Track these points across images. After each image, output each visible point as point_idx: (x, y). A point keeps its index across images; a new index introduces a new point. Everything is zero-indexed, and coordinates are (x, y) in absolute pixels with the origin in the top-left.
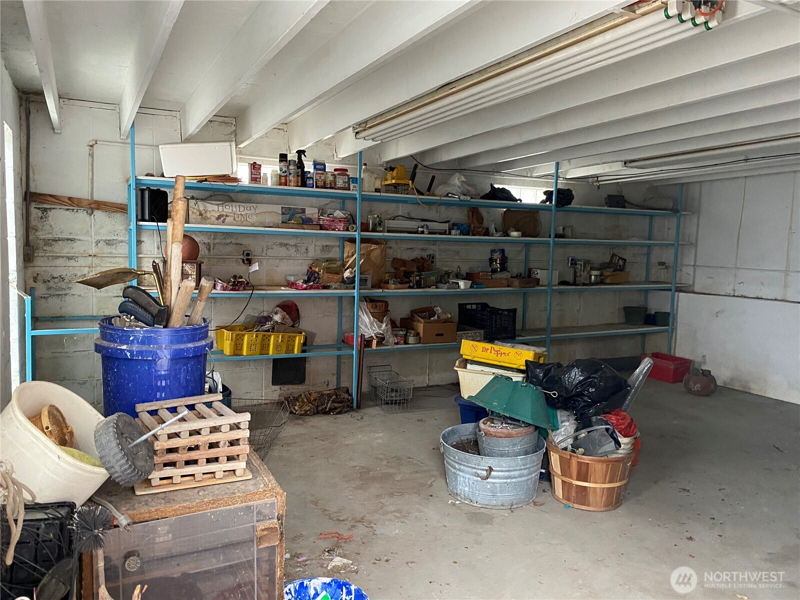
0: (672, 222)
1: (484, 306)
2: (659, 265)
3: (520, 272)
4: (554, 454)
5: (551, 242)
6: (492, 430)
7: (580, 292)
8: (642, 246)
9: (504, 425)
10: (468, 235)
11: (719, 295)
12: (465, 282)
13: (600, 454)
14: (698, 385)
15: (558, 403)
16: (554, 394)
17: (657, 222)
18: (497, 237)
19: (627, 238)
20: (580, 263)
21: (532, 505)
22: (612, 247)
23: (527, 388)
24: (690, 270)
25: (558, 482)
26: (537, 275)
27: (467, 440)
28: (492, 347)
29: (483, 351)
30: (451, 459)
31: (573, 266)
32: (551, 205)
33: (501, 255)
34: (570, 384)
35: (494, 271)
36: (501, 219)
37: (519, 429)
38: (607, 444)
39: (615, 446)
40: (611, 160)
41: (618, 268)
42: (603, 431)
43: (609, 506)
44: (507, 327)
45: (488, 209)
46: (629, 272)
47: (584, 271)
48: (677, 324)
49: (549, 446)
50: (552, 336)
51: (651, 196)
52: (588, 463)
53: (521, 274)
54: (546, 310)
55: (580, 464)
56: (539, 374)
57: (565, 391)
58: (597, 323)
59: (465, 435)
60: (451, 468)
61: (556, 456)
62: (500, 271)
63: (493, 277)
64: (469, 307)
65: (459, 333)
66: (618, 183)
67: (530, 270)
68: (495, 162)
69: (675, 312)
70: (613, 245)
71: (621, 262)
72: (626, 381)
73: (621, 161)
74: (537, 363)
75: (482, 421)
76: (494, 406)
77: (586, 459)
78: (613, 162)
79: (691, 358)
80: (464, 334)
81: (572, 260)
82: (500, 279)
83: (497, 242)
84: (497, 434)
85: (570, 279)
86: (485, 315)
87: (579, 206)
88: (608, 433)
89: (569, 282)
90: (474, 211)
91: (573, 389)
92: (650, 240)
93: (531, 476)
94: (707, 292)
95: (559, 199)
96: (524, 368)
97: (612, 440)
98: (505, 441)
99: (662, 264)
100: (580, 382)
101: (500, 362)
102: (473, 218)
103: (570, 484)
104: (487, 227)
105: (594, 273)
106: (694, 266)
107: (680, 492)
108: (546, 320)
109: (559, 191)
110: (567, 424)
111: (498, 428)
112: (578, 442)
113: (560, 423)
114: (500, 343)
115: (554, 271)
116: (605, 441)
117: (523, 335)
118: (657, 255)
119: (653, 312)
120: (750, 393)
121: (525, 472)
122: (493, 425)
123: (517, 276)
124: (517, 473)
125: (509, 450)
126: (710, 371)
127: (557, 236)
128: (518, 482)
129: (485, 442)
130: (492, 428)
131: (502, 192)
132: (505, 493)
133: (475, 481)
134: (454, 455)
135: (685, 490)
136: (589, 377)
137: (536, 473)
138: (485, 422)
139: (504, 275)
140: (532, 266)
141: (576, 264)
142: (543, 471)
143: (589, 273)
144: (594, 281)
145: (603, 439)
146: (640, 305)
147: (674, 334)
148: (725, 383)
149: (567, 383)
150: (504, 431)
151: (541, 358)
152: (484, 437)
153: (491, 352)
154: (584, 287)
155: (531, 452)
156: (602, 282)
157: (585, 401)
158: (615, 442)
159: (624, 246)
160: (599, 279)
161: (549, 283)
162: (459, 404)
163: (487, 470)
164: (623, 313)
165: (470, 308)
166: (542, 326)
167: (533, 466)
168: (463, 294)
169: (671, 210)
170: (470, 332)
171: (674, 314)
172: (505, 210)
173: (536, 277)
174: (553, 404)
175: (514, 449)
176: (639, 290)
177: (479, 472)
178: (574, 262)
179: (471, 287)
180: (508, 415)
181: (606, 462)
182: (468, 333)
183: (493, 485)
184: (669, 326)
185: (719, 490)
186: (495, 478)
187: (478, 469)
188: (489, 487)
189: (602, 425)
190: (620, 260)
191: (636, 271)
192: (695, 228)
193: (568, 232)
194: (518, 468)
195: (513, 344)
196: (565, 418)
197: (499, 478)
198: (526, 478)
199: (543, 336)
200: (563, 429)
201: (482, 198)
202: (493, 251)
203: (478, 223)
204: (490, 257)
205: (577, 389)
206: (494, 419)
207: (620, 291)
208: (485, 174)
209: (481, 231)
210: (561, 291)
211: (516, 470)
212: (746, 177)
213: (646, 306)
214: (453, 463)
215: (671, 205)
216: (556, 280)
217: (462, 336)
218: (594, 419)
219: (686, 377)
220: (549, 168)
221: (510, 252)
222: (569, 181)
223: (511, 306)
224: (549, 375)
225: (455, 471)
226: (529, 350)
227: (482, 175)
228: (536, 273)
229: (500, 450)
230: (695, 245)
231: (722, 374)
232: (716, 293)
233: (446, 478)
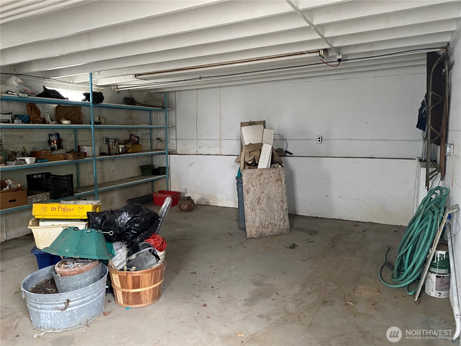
0: (162, 115)
1: (48, 175)
2: (157, 140)
3: (73, 148)
4: (115, 275)
5: (92, 127)
6: (66, 270)
7: (113, 159)
8: (147, 129)
9: (76, 264)
10: (29, 123)
11: (190, 155)
12: (30, 159)
13: (147, 267)
14: (186, 206)
15: (114, 238)
16: (111, 233)
17: (153, 114)
18: (53, 125)
19: (138, 124)
20: (112, 140)
21: (102, 315)
22: (130, 130)
23: (91, 233)
24: (174, 142)
25: (119, 294)
26: (84, 150)
27: (45, 280)
28: (59, 206)
29: (52, 210)
30: (33, 302)
31: (107, 143)
32: (89, 102)
33: (57, 138)
34: (122, 224)
35: (53, 149)
36: (54, 112)
37: (88, 265)
38: (151, 260)
39: (156, 260)
40: (126, 74)
41: (135, 143)
42: (147, 252)
43: (154, 299)
44: (67, 188)
45: (43, 105)
46: (141, 145)
47: (114, 146)
48: (170, 173)
49: (111, 270)
50: (98, 189)
51: (149, 99)
52: (139, 276)
53: (73, 150)
54: (93, 172)
55: (133, 278)
56: (98, 220)
57: (118, 230)
58: (126, 178)
59: (43, 277)
60: (34, 309)
61: (116, 276)
62: (57, 149)
63: (53, 153)
64: (35, 177)
65: (29, 197)
66: (129, 90)
67: (79, 147)
68: (45, 70)
69: (169, 166)
70: (130, 129)
71: (136, 139)
72: (157, 215)
73: (133, 75)
74: (95, 212)
75: (57, 264)
76: (67, 252)
77: (138, 273)
78: (128, 75)
79: (179, 191)
80: (34, 197)
81: (106, 139)
82: (58, 154)
83: (52, 128)
84: (71, 273)
85: (106, 151)
86: (49, 181)
87: (108, 104)
88: (151, 253)
89: (106, 153)
90: (32, 106)
91: (125, 226)
92: (151, 125)
93: (99, 296)
94: (184, 154)
95: (94, 98)
96: (86, 218)
97: (154, 256)
98: (77, 277)
99: (158, 139)
100: (128, 221)
101: (67, 216)
102: (32, 111)
103: (128, 293)
104: (44, 117)
105: (121, 146)
106: (176, 139)
107: (191, 275)
108: (94, 179)
109: (94, 94)
110: (121, 250)
111: (72, 267)
112: (131, 263)
113: (115, 251)
114: (64, 202)
115: (96, 147)
116: (149, 258)
117: (79, 192)
118: (156, 134)
119: (157, 167)
120: (210, 205)
121: (95, 294)
122: (66, 266)
123: (70, 151)
124: (89, 297)
125: (81, 283)
126: (191, 197)
127: (95, 123)
128: (91, 303)
129: (60, 282)
130: (66, 269)
131: (53, 92)
132: (81, 314)
133: (55, 314)
134: (36, 298)
135: (193, 273)
136: (134, 217)
137: (103, 292)
138: (60, 265)
139: (61, 151)
140: (80, 144)
141: (109, 141)
142: (107, 287)
143: (118, 146)
144: (122, 151)
145: (147, 257)
146: (149, 164)
147: (169, 179)
148: (197, 202)
149: (120, 224)
150: (76, 269)
151: (97, 209)
152: (60, 277)
153: (59, 210)
154: (116, 156)
155: (98, 278)
156: (126, 152)
157: (132, 233)
158: (156, 258)
159: (136, 129)
160: (124, 150)
161: (94, 155)
162: (36, 255)
163: (65, 303)
164: (140, 169)
165: (37, 177)
166: (91, 184)
167: (101, 288)
168: (30, 168)
169: (161, 107)
170: (39, 195)
171: (168, 168)
172: (56, 105)
173: (84, 152)
174: (109, 240)
175: (85, 280)
176: (148, 156)
177: (58, 306)
178: (107, 140)
179: (36, 162)
180: (79, 258)
181: (150, 272)
182: (37, 196)
183: (71, 312)
184: (166, 174)
185: (211, 267)
186: (72, 306)
187: (58, 304)
188: (68, 314)
189: (146, 248)
190: (136, 138)
191: (145, 144)
192: (174, 118)
193: (102, 120)
194: (90, 294)
195: (75, 201)
196: (118, 247)
197: (76, 305)
198: (96, 299)
199: (92, 191)
200: (118, 255)
201: (37, 96)
202: (50, 135)
203: (37, 114)
204: (49, 139)
205: (127, 226)
206: (66, 261)
207: (137, 156)
208: (38, 79)
209: (39, 120)
210: (102, 159)
211: (88, 295)
212: (197, 89)
213: (152, 165)
214: (35, 305)
215: (161, 105)
216: (97, 153)
217: (32, 199)
218: (140, 245)
219: (179, 202)
220: (85, 77)
221: (63, 135)
222: (99, 87)
223: (69, 173)
224: (106, 220)
225: (38, 310)
226: (87, 204)
227: (36, 80)
228: (83, 148)
229: (74, 285)
230: (175, 127)
231: (196, 198)
232: (188, 154)
233: (30, 316)
